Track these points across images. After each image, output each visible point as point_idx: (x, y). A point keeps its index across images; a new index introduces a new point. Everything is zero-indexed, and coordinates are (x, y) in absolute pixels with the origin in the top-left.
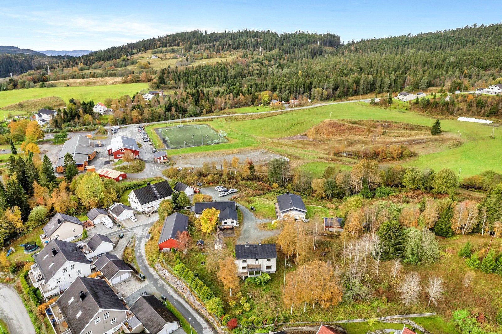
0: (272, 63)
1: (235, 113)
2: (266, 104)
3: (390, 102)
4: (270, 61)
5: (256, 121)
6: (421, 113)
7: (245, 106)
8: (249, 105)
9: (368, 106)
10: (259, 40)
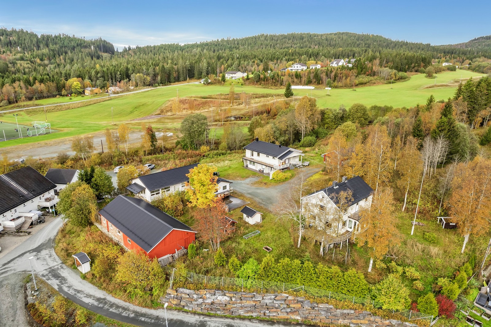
0: (46, 62)
1: (37, 105)
2: (81, 93)
3: (224, 80)
4: (42, 60)
5: (80, 109)
6: (257, 86)
7: (48, 97)
8: (54, 96)
9: (202, 86)
10: (11, 38)
